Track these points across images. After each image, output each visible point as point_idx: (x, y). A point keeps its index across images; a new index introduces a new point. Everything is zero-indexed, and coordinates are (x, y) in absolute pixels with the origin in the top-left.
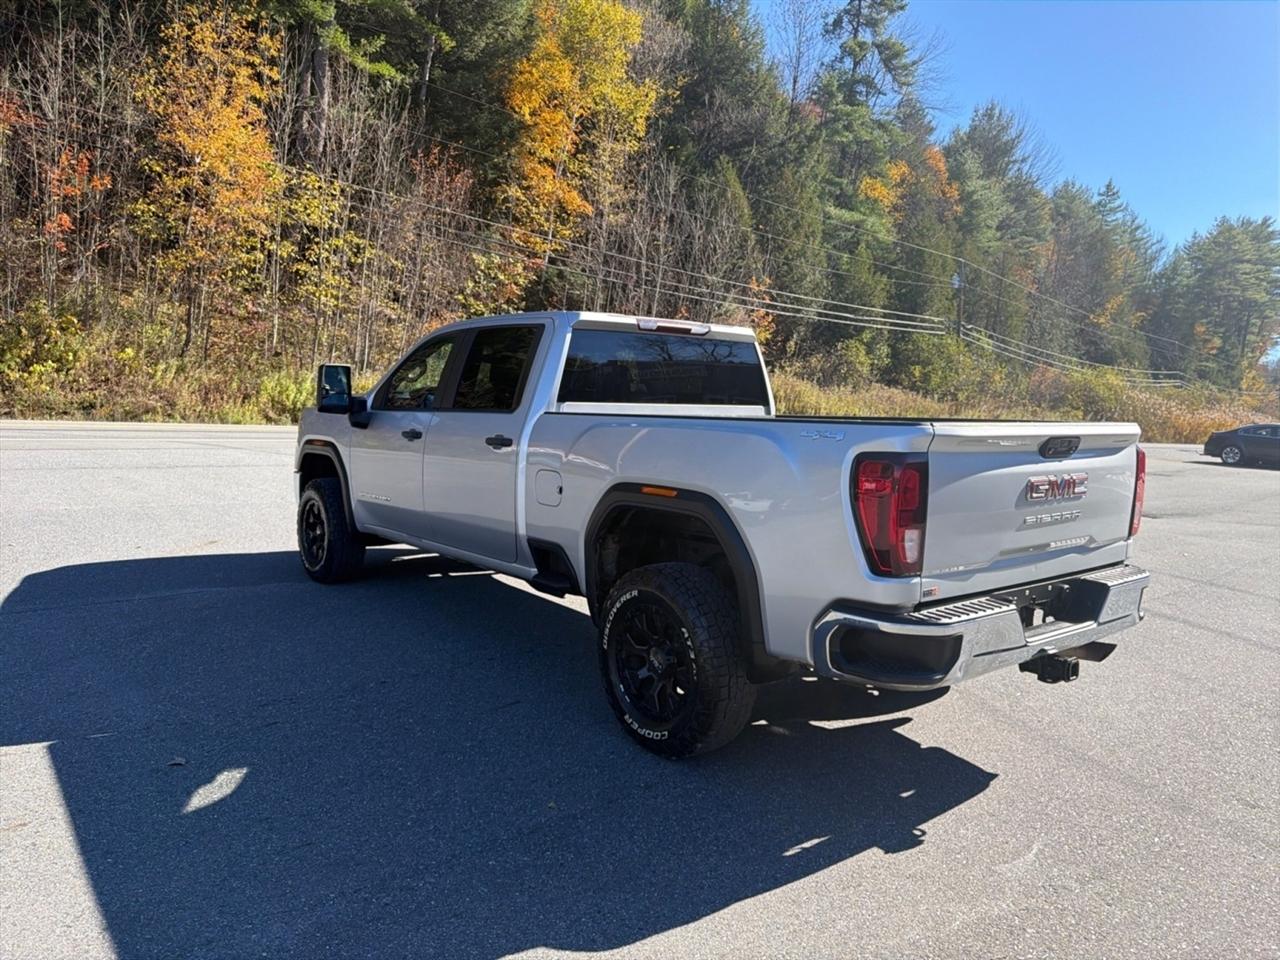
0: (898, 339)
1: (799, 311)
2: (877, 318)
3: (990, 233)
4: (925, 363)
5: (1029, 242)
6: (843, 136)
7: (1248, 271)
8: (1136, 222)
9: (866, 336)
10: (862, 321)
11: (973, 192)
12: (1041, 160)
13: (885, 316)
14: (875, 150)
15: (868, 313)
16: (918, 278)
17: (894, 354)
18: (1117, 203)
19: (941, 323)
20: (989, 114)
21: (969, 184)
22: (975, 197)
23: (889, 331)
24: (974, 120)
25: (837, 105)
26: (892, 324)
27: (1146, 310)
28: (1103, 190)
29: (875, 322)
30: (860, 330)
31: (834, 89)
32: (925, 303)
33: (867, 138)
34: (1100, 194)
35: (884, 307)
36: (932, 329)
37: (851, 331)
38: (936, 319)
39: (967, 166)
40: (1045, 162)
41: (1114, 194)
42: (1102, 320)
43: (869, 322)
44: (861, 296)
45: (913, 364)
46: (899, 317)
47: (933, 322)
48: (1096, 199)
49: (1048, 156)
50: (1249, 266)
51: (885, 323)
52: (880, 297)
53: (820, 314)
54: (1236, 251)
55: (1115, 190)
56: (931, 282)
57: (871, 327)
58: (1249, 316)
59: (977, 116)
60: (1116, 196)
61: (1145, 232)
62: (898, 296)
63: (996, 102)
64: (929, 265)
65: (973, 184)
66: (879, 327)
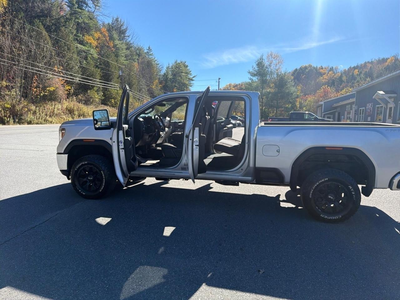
0: (105, 90)
1: (73, 79)
2: (97, 82)
3: (123, 58)
4: (114, 98)
5: (132, 62)
6: (79, 20)
7: (184, 75)
8: (155, 59)
9: (95, 89)
10: (93, 84)
11: (117, 45)
12: (134, 37)
13: (100, 82)
14: (90, 27)
15: (95, 81)
16: (108, 71)
17: (104, 95)
18: (151, 53)
19: (117, 86)
20: (117, 20)
21: (115, 42)
22: (117, 46)
23: (102, 88)
24: (113, 21)
25: (76, 8)
26: (103, 85)
27: (162, 84)
28: (148, 48)
29: (97, 84)
30: (93, 87)
31: (75, 3)
32: (111, 79)
33: (87, 22)
34: (147, 50)
35: (100, 80)
36: (114, 87)
37: (90, 87)
38: (116, 85)
39: (114, 36)
40: (135, 38)
41: (151, 50)
42: (153, 87)
43: (96, 84)
44: (92, 75)
45: (111, 99)
46: (105, 83)
47: (115, 85)
48: (146, 51)
49: (136, 36)
50: (184, 74)
51: (101, 85)
52: (98, 77)
53: (79, 80)
54: (181, 70)
55: (151, 49)
56: (113, 72)
57: (96, 86)
58: (184, 87)
59: (113, 20)
60: (151, 51)
61: (158, 62)
62: (103, 76)
63: (119, 17)
64: (111, 67)
65: (117, 42)
66: (99, 86)
